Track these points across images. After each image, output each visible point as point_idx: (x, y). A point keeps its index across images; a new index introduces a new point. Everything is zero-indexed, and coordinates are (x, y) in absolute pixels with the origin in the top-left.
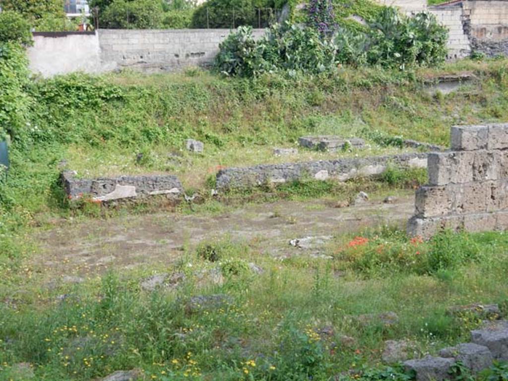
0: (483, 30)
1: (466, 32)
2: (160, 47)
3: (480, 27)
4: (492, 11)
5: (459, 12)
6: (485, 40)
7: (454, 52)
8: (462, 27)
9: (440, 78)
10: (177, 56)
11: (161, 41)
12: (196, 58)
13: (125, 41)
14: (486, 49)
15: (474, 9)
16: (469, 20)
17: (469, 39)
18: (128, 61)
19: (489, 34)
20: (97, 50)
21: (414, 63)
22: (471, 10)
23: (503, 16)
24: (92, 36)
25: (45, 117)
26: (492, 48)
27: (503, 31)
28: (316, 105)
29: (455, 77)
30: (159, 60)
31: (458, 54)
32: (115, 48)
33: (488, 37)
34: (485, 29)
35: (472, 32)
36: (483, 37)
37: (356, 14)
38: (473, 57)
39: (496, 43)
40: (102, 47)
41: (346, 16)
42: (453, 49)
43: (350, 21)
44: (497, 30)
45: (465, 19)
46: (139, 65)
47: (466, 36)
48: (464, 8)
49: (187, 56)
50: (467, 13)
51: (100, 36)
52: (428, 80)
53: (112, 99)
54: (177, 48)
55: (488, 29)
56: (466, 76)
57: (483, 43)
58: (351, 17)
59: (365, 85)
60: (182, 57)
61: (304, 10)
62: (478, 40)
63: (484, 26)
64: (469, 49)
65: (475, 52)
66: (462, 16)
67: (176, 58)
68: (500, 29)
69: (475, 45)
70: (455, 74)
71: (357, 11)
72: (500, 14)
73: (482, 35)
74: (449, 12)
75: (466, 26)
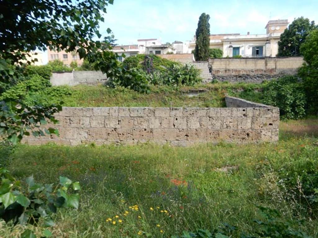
0: (218, 71)
1: (210, 72)
2: (92, 77)
3: (217, 70)
4: (222, 63)
5: (207, 64)
6: (219, 75)
7: (205, 80)
8: (208, 70)
9: (189, 90)
10: (98, 80)
11: (93, 75)
12: (104, 81)
13: (81, 75)
14: (219, 79)
15: (213, 62)
16: (212, 67)
17: (212, 74)
18: (82, 82)
19: (221, 73)
20: (73, 78)
21: (180, 84)
22: (212, 63)
23: (227, 65)
24: (71, 73)
25: (45, 99)
26: (222, 78)
27: (227, 71)
28: (135, 99)
29: (196, 90)
30: (92, 81)
31: (207, 81)
32: (78, 77)
33: (220, 74)
34: (219, 71)
35: (213, 72)
36: (218, 73)
37: (162, 65)
38: (213, 82)
39: (224, 76)
40: (74, 77)
41: (158, 66)
42: (204, 79)
43: (160, 67)
44: (224, 71)
45: (210, 66)
46: (86, 83)
47: (210, 73)
48: (209, 62)
49: (101, 80)
50: (211, 64)
51: (74, 73)
52: (184, 91)
53: (67, 94)
54: (98, 77)
55: (220, 70)
56: (201, 90)
57: (218, 76)
58: (161, 66)
59: (157, 92)
60: (99, 81)
61: (142, 64)
62: (216, 75)
63: (218, 69)
64: (212, 78)
65: (214, 80)
66: (208, 65)
67: (97, 81)
68: (226, 71)
69: (214, 77)
70: (196, 89)
71: (163, 64)
72: (226, 64)
73: (217, 73)
74: (203, 64)
75: (210, 70)
